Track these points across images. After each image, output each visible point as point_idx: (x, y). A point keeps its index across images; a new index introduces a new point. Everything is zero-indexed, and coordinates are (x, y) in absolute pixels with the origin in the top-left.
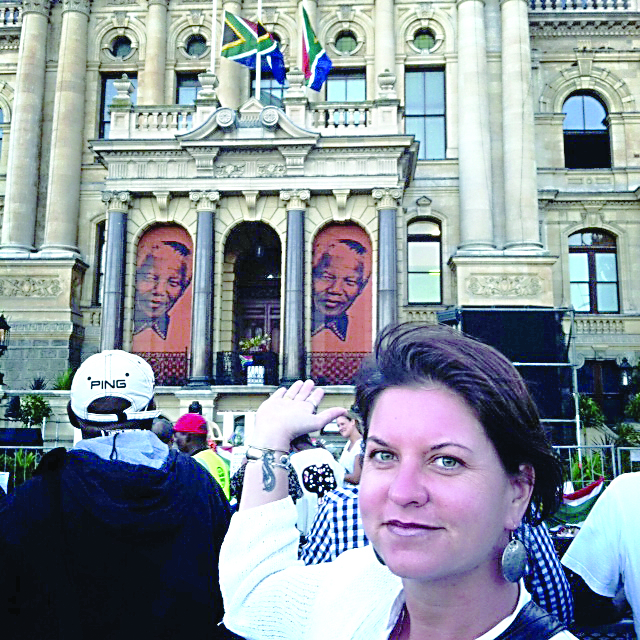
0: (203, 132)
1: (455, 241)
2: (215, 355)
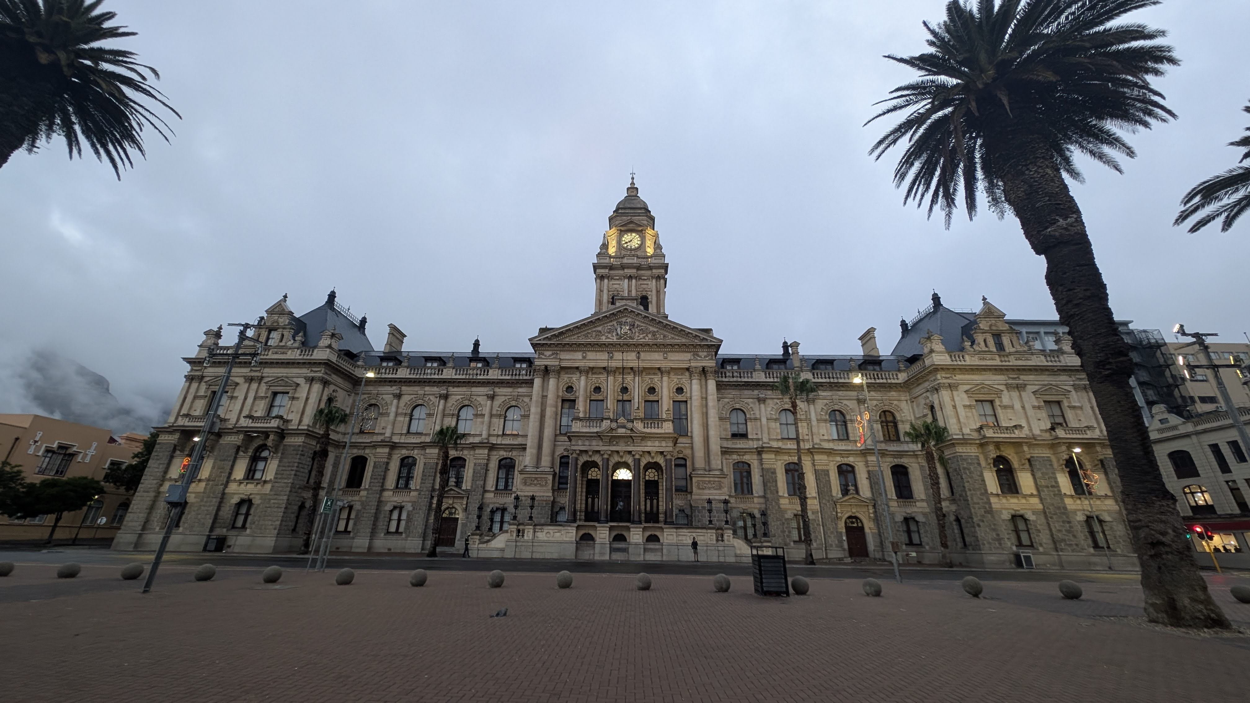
0: (606, 431)
1: (691, 467)
2: (609, 511)
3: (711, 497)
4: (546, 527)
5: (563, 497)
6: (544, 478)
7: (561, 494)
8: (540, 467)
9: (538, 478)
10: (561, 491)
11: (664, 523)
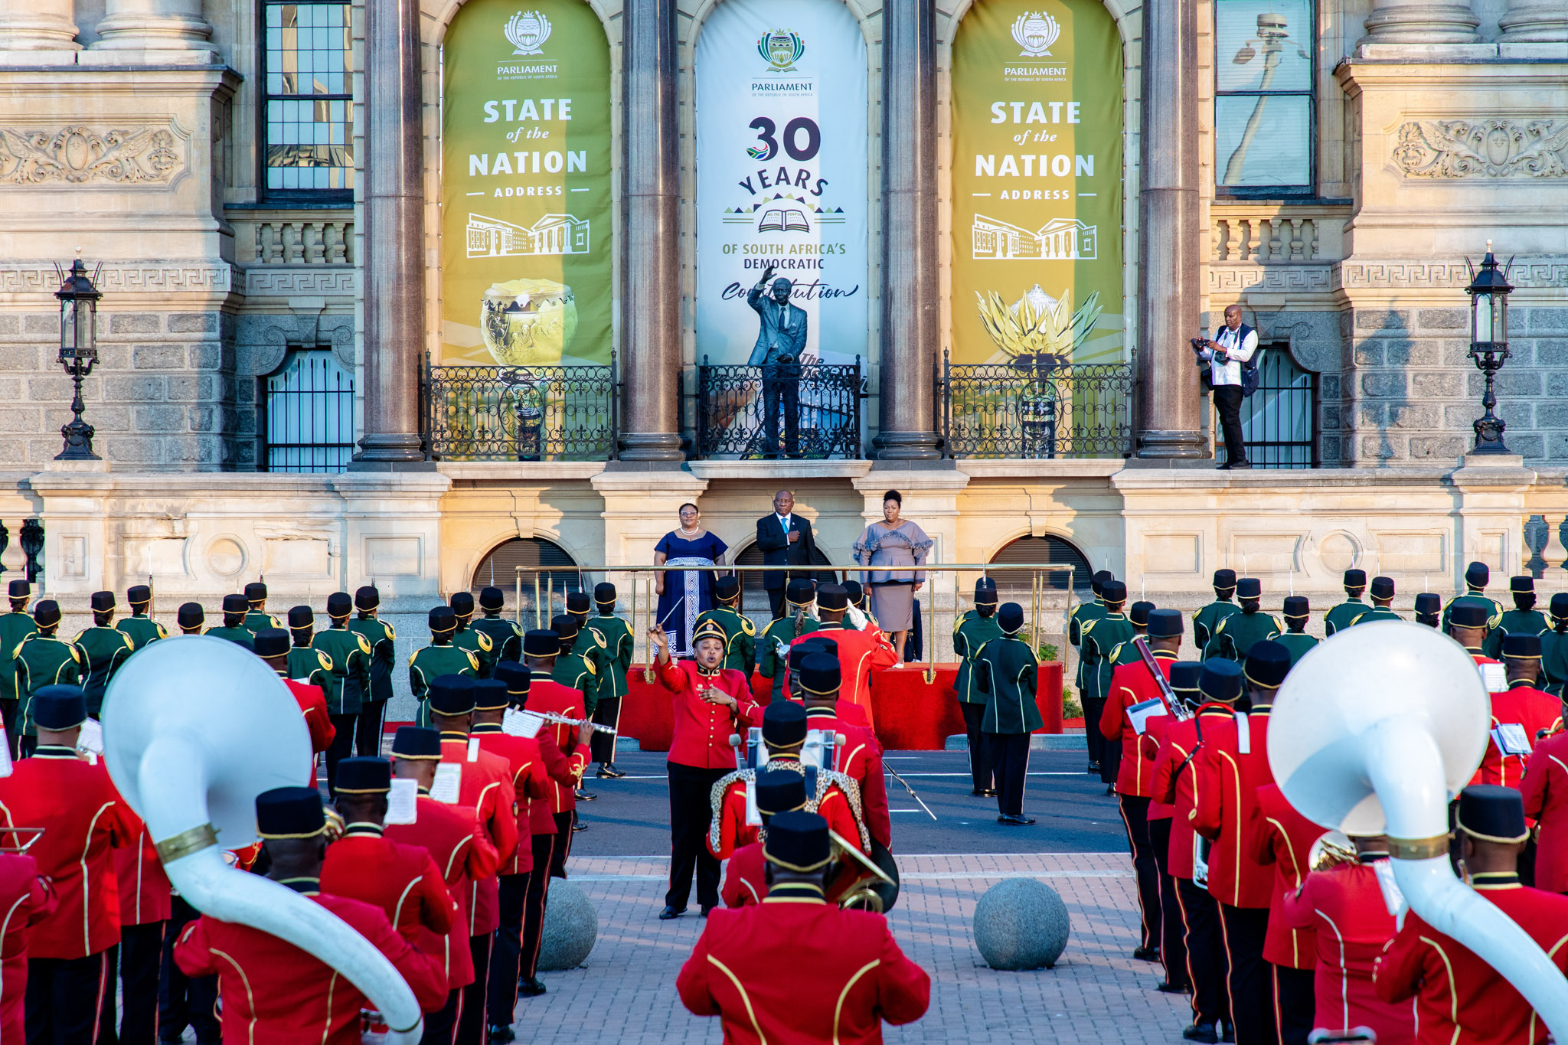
1: (1358, 2)
2: (691, 372)
3: (1503, 242)
4: (202, 507)
5: (307, 265)
6: (145, 119)
7: (291, 237)
8: (100, 36)
9: (91, 120)
10: (291, 215)
11: (1127, 456)
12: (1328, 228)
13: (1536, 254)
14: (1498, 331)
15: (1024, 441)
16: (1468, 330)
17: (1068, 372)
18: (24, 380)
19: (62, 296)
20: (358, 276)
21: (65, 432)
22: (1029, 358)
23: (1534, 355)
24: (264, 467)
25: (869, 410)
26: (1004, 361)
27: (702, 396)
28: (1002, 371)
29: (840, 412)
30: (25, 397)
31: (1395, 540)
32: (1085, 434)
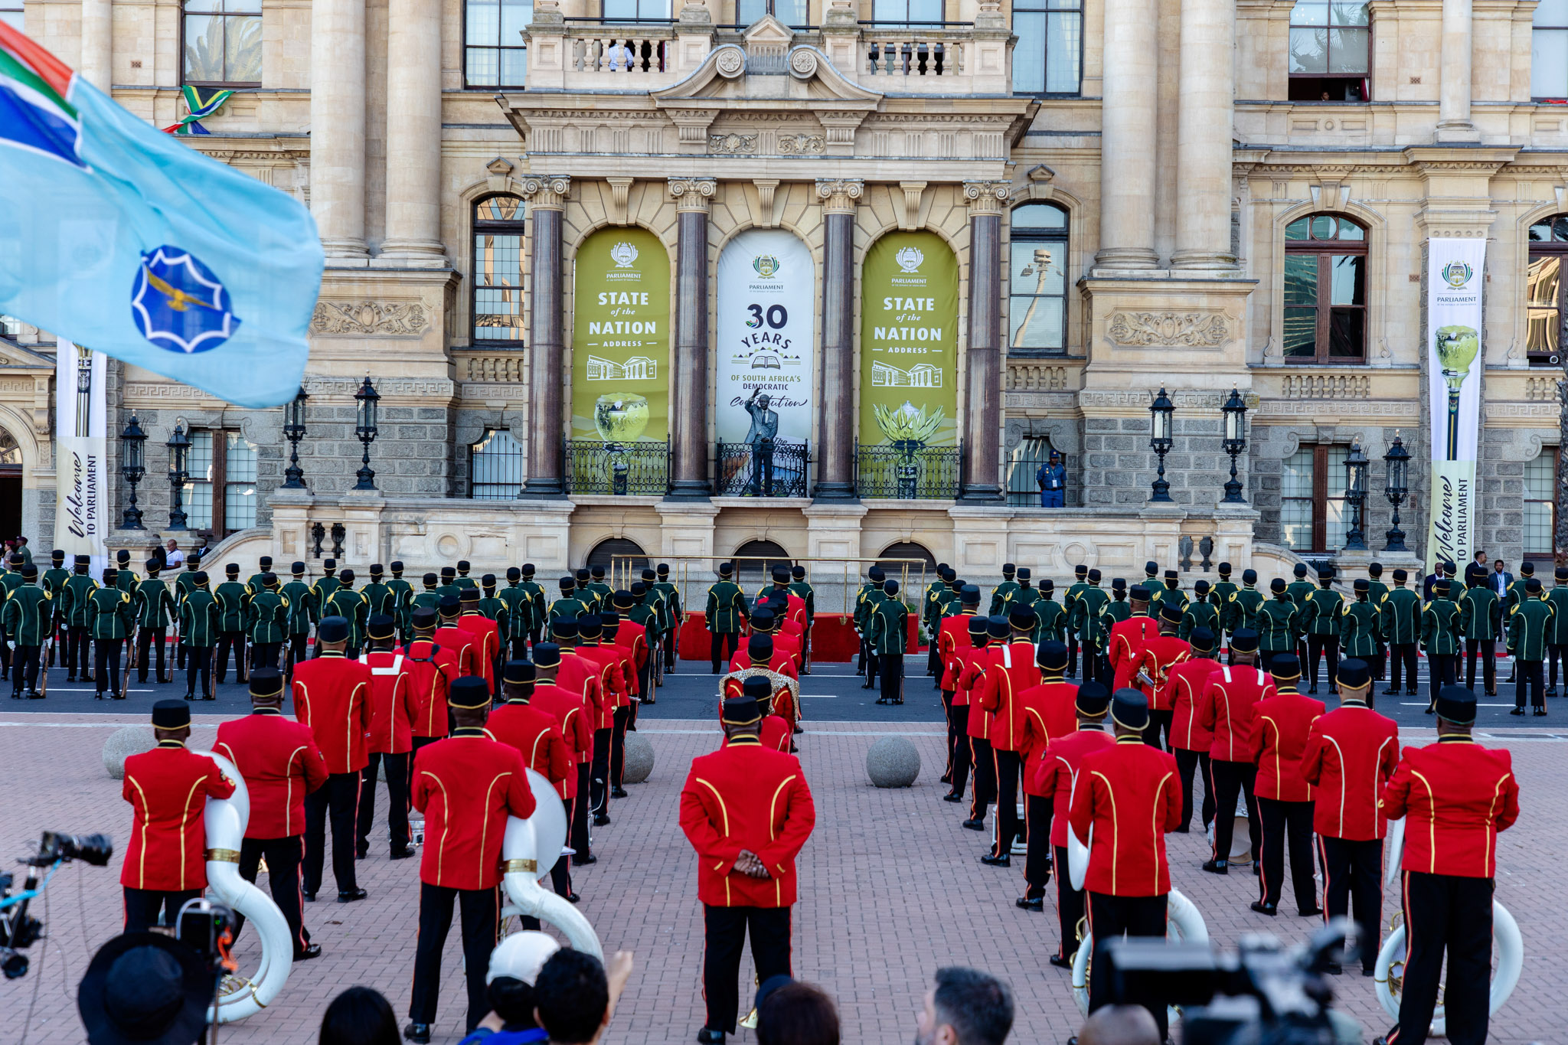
0: (694, 85)
1: (1091, 245)
2: (712, 447)
3: (1170, 381)
4: (435, 517)
5: (497, 383)
6: (407, 298)
7: (488, 366)
8: (382, 251)
9: (376, 298)
10: (488, 354)
11: (956, 498)
12: (1073, 372)
13: (1189, 389)
14: (1167, 432)
15: (899, 489)
16: (1150, 431)
17: (924, 450)
18: (336, 444)
19: (357, 397)
20: (526, 389)
21: (359, 474)
22: (903, 442)
23: (1187, 446)
24: (470, 496)
25: (812, 470)
26: (889, 444)
27: (718, 460)
28: (887, 449)
29: (796, 471)
30: (336, 454)
31: (1107, 549)
32: (933, 486)
